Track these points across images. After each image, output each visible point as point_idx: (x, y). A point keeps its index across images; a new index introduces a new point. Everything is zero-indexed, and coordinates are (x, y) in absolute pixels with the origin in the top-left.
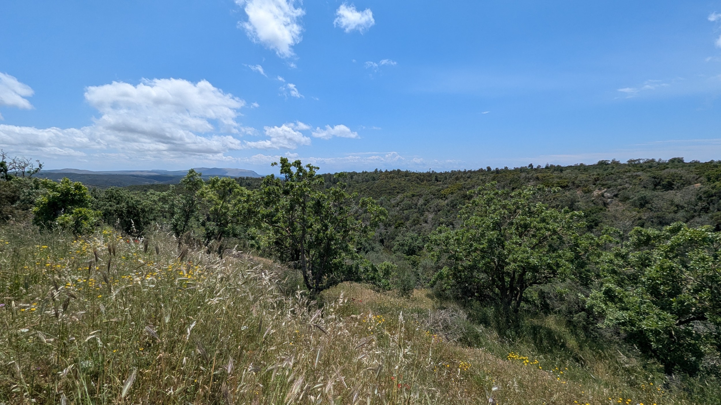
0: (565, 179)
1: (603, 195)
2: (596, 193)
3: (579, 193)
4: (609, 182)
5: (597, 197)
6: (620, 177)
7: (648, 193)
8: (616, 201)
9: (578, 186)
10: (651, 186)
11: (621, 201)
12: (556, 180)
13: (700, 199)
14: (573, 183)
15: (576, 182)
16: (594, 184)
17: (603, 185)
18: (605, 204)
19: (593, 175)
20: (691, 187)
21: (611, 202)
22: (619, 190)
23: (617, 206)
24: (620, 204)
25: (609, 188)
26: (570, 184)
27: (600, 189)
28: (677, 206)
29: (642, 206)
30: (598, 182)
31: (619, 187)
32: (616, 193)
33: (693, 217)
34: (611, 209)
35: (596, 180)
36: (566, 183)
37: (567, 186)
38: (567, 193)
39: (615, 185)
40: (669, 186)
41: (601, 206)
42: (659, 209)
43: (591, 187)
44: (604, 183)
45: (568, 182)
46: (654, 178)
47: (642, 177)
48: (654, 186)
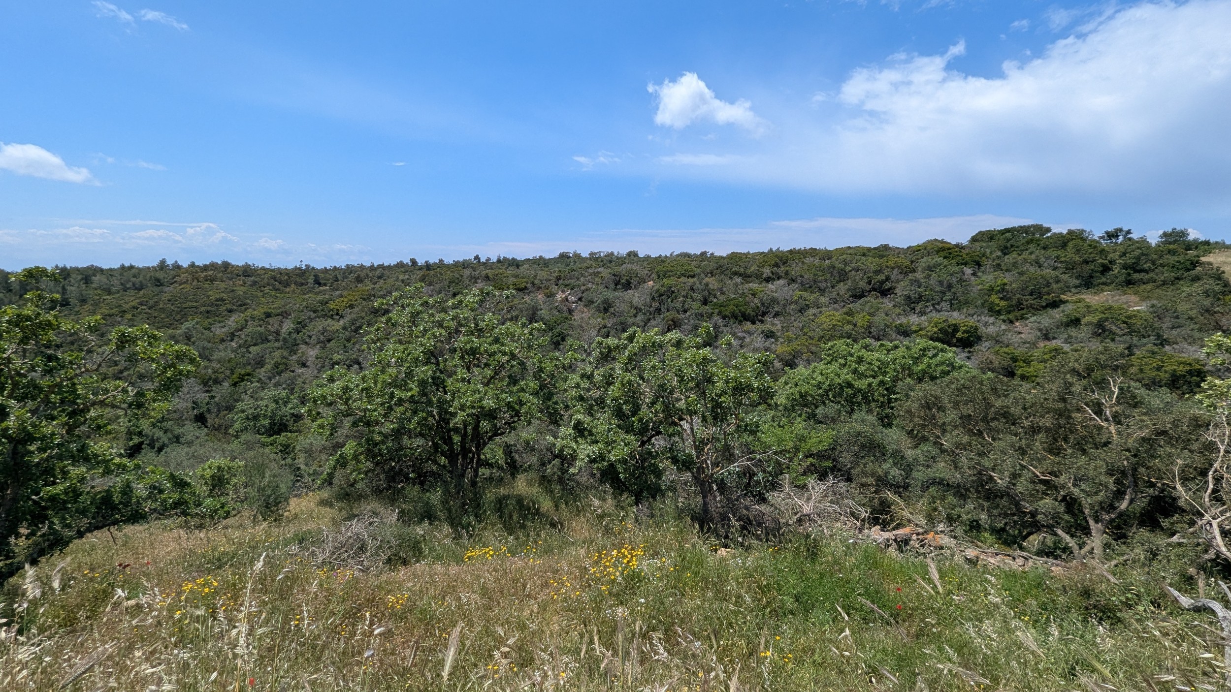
0: (523, 278)
2: (560, 296)
3: (540, 297)
4: (572, 281)
5: (561, 302)
6: (582, 275)
7: (610, 295)
8: (581, 306)
9: (539, 288)
10: (612, 286)
11: (585, 306)
12: (512, 280)
13: (653, 299)
14: (533, 283)
15: (536, 282)
16: (557, 285)
17: (566, 286)
18: (571, 311)
19: (555, 272)
20: (646, 285)
21: (576, 306)
22: (583, 293)
23: (583, 312)
24: (585, 310)
25: (572, 289)
26: (529, 286)
27: (563, 291)
28: (636, 308)
29: (606, 310)
30: (561, 282)
31: (583, 288)
32: (580, 296)
33: (649, 320)
34: (577, 316)
35: (558, 279)
36: (524, 284)
37: (526, 288)
38: (527, 298)
40: (627, 286)
41: (566, 314)
42: (621, 314)
43: (554, 288)
44: (567, 282)
45: (527, 283)
46: (615, 275)
47: (603, 275)
48: (616, 285)
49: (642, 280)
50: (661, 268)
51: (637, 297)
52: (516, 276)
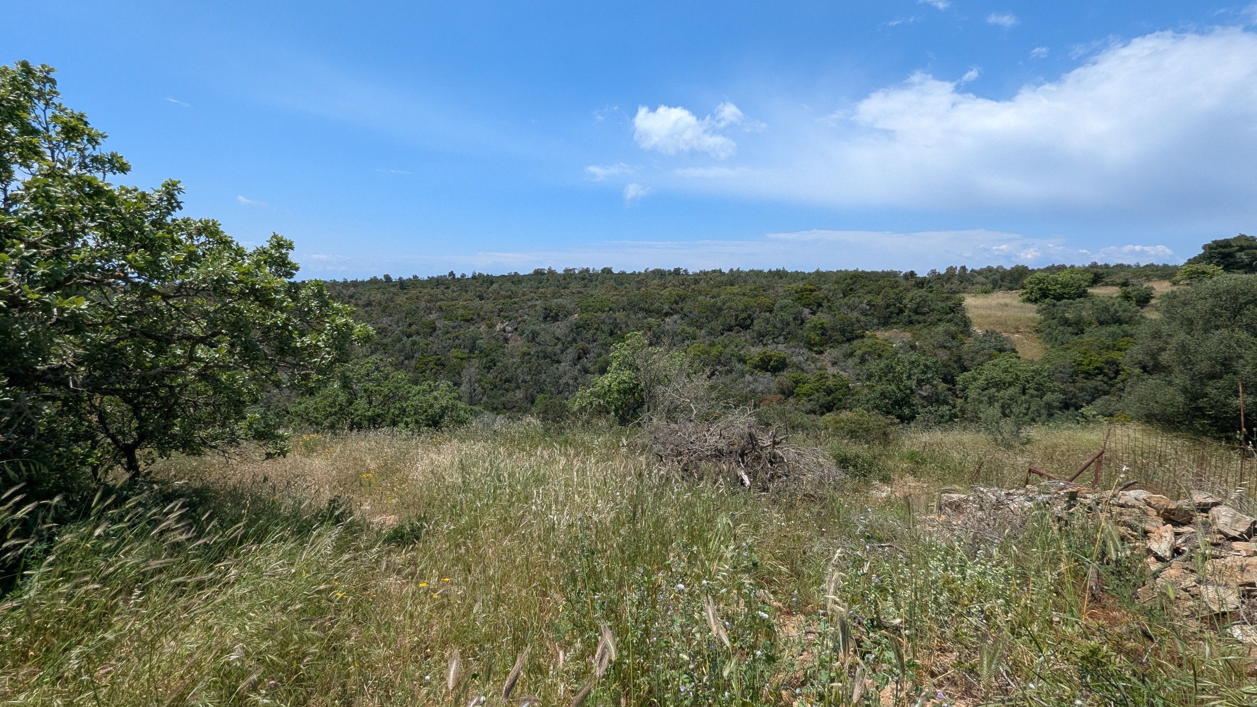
0: (470, 310)
2: (499, 327)
5: (499, 332)
7: (539, 326)
8: (516, 335)
9: (483, 320)
11: (520, 335)
12: (461, 312)
15: (482, 313)
16: (499, 316)
17: (505, 317)
18: (506, 340)
20: (570, 318)
21: (511, 336)
22: (519, 323)
24: (518, 339)
25: (510, 320)
26: (475, 317)
27: (502, 323)
29: (533, 340)
31: (520, 319)
32: (516, 326)
34: (511, 344)
35: (501, 310)
36: (471, 316)
37: (472, 319)
38: (472, 328)
40: (555, 318)
41: (501, 343)
43: (495, 319)
44: (507, 314)
46: (545, 309)
47: (538, 308)
48: (545, 318)
49: (569, 314)
50: (584, 303)
51: (560, 328)
52: (465, 308)
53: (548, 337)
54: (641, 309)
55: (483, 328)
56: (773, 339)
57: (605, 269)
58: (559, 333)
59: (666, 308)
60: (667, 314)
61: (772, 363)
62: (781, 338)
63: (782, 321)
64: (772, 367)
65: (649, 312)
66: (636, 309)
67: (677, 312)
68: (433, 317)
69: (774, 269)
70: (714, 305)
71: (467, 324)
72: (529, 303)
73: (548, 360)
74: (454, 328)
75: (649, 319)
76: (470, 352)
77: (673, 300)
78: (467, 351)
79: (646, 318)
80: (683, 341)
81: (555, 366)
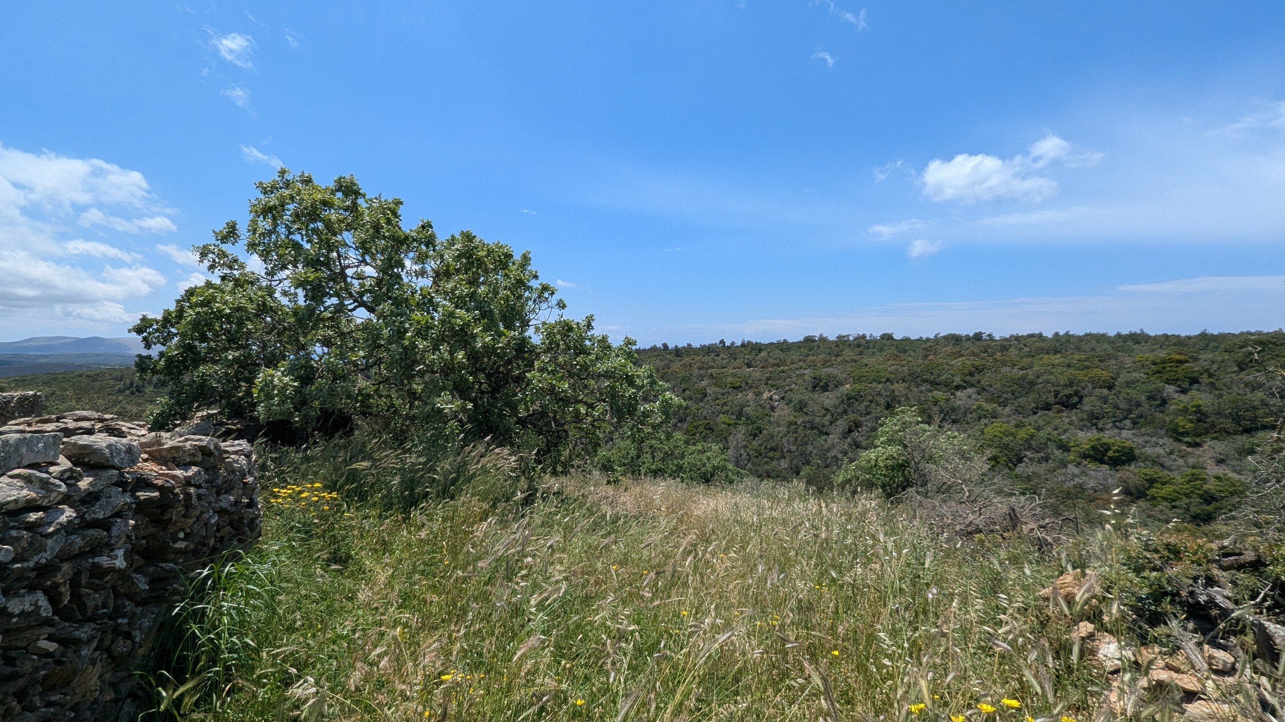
0: (739, 377)
1: (771, 399)
2: (765, 396)
4: (779, 382)
5: (765, 400)
6: (789, 376)
7: (808, 396)
8: (782, 404)
9: (751, 387)
10: (811, 388)
11: (787, 404)
12: (730, 379)
13: (843, 401)
14: (747, 383)
15: (750, 381)
16: (767, 384)
17: (773, 386)
18: (773, 409)
20: (841, 389)
21: (778, 405)
22: (786, 392)
23: (783, 410)
24: (785, 408)
25: (777, 389)
26: (743, 385)
27: (770, 391)
28: (827, 410)
29: (800, 409)
30: (770, 382)
31: (787, 388)
32: (783, 395)
33: (837, 419)
34: (778, 413)
35: (769, 379)
36: (739, 383)
37: (740, 387)
38: (740, 395)
39: (783, 387)
40: (825, 388)
41: (767, 411)
43: (762, 388)
44: (774, 383)
45: (742, 382)
46: (815, 378)
47: (806, 377)
48: (814, 387)
49: (839, 384)
50: (857, 373)
51: (829, 399)
52: (734, 375)
53: (816, 408)
54: (925, 381)
55: (751, 395)
56: (1114, 422)
57: (884, 335)
58: (828, 403)
59: (957, 380)
60: (958, 388)
61: (1110, 453)
62: (1128, 422)
63: (1129, 401)
64: (1111, 458)
65: (935, 384)
66: (919, 380)
67: (972, 386)
68: (704, 383)
69: (1125, 332)
70: (1023, 378)
71: (735, 391)
72: (798, 372)
73: (815, 431)
74: (723, 394)
75: (935, 392)
76: (737, 418)
77: (966, 371)
78: (734, 417)
79: (931, 391)
80: (980, 418)
81: (824, 437)
